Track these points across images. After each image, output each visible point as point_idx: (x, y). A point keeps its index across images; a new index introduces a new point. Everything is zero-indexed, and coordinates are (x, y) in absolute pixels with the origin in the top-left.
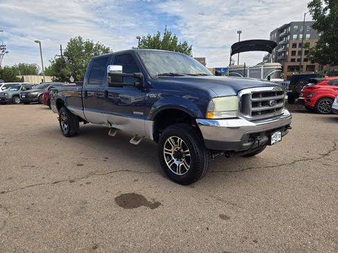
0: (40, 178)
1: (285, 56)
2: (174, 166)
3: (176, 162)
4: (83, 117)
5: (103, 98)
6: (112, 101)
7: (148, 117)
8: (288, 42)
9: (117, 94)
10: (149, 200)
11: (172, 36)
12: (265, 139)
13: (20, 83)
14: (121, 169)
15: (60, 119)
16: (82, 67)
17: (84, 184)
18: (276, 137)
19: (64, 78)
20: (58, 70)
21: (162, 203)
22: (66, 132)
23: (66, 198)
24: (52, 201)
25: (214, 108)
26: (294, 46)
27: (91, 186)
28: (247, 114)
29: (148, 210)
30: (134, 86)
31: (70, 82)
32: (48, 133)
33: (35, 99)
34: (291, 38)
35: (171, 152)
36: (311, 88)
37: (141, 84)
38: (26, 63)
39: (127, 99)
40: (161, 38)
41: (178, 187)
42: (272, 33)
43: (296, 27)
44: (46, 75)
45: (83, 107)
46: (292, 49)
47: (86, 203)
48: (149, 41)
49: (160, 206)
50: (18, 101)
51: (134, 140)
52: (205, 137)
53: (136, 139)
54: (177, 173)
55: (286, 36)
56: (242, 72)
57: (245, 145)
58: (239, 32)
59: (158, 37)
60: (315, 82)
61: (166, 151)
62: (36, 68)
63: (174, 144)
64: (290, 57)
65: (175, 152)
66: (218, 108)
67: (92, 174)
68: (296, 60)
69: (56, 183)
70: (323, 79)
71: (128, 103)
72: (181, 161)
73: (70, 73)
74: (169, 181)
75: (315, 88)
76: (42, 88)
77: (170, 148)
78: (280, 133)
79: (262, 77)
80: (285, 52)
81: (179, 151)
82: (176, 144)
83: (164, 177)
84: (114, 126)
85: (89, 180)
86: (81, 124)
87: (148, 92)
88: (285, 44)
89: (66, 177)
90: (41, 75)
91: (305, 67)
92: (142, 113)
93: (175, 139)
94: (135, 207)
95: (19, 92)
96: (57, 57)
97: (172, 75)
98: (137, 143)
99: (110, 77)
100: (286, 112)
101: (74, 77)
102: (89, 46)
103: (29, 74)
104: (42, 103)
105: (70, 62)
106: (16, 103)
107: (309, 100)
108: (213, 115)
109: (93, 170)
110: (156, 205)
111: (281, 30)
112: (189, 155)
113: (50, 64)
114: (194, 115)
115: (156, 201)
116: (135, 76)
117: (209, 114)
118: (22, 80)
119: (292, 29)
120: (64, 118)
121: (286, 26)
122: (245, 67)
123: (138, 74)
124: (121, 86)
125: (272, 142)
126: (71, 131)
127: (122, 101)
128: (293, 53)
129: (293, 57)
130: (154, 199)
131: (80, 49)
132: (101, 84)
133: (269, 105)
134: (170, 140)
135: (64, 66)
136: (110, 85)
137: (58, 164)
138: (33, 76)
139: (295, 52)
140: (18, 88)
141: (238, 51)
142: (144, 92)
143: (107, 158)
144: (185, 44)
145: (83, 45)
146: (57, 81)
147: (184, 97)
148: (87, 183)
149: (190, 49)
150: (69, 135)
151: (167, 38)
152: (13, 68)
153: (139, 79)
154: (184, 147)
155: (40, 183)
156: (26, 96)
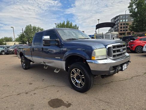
0: (11, 92)
1: (118, 29)
2: (76, 83)
3: (77, 81)
4: (32, 60)
5: (41, 51)
6: (45, 52)
7: (63, 60)
8: (119, 23)
9: (47, 49)
10: (65, 102)
11: (70, 23)
12: (120, 68)
13: (5, 46)
14: (50, 85)
15: (22, 61)
16: (32, 37)
17: (33, 95)
18: (125, 67)
19: (24, 42)
20: (21, 39)
21: (72, 104)
22: (24, 67)
23: (24, 103)
24: (17, 105)
25: (95, 54)
26: (121, 24)
27: (36, 95)
28: (111, 57)
29: (66, 108)
30: (56, 45)
31: (27, 44)
32: (16, 68)
33: (11, 52)
34: (120, 21)
35: (74, 76)
36: (132, 42)
37: (59, 44)
38: (7, 37)
39: (51, 51)
40: (66, 24)
41: (79, 94)
42: (111, 20)
43: (121, 17)
44: (16, 41)
45: (32, 55)
46: (120, 26)
47: (33, 105)
48: (60, 25)
49: (71, 106)
50: (3, 53)
51: (56, 70)
52: (91, 69)
53: (57, 70)
54: (78, 87)
55: (117, 21)
56: (102, 36)
57: (111, 72)
58: (99, 20)
59: (64, 23)
60: (134, 39)
61: (72, 76)
62: (12, 38)
63: (76, 72)
64: (120, 29)
65: (76, 76)
66: (97, 54)
67: (37, 88)
68: (122, 31)
69: (19, 94)
70: (137, 38)
71: (52, 52)
72: (80, 80)
73: (27, 40)
74: (74, 91)
75: (134, 42)
76: (14, 47)
77: (74, 74)
78: (126, 65)
79: (110, 38)
80: (118, 27)
81: (79, 76)
82: (77, 72)
83: (71, 88)
84: (46, 64)
85: (35, 92)
86: (31, 63)
87: (62, 47)
88: (117, 24)
89: (24, 91)
90: (14, 41)
91: (126, 33)
92: (60, 58)
93: (76, 70)
94: (58, 107)
95: (4, 49)
96: (21, 34)
97: (73, 39)
98: (57, 72)
99: (44, 42)
100: (127, 54)
101: (28, 42)
102: (34, 28)
103: (9, 41)
104: (14, 54)
105: (26, 35)
106: (2, 55)
107: (132, 47)
108: (95, 58)
109: (37, 87)
110: (69, 105)
111: (115, 18)
112: (84, 78)
113: (18, 37)
114: (86, 58)
115: (69, 102)
116: (56, 41)
117: (93, 57)
118: (6, 44)
119: (120, 18)
120: (24, 61)
121: (117, 17)
122: (103, 34)
123: (57, 39)
124: (49, 46)
125: (123, 69)
126: (27, 67)
127: (50, 52)
128: (121, 28)
129: (121, 29)
130: (67, 102)
131: (31, 29)
132: (40, 45)
133: (120, 51)
134: (74, 70)
135: (24, 37)
136: (44, 45)
137: (20, 84)
138: (10, 42)
139: (122, 27)
140: (4, 48)
141: (99, 28)
142: (60, 48)
143: (43, 80)
144: (76, 26)
145: (32, 28)
146: (21, 44)
147: (78, 49)
148: (34, 94)
149: (78, 28)
150: (26, 69)
151: (68, 23)
152: (2, 39)
153: (58, 42)
154: (81, 74)
155: (11, 95)
156: (7, 51)
